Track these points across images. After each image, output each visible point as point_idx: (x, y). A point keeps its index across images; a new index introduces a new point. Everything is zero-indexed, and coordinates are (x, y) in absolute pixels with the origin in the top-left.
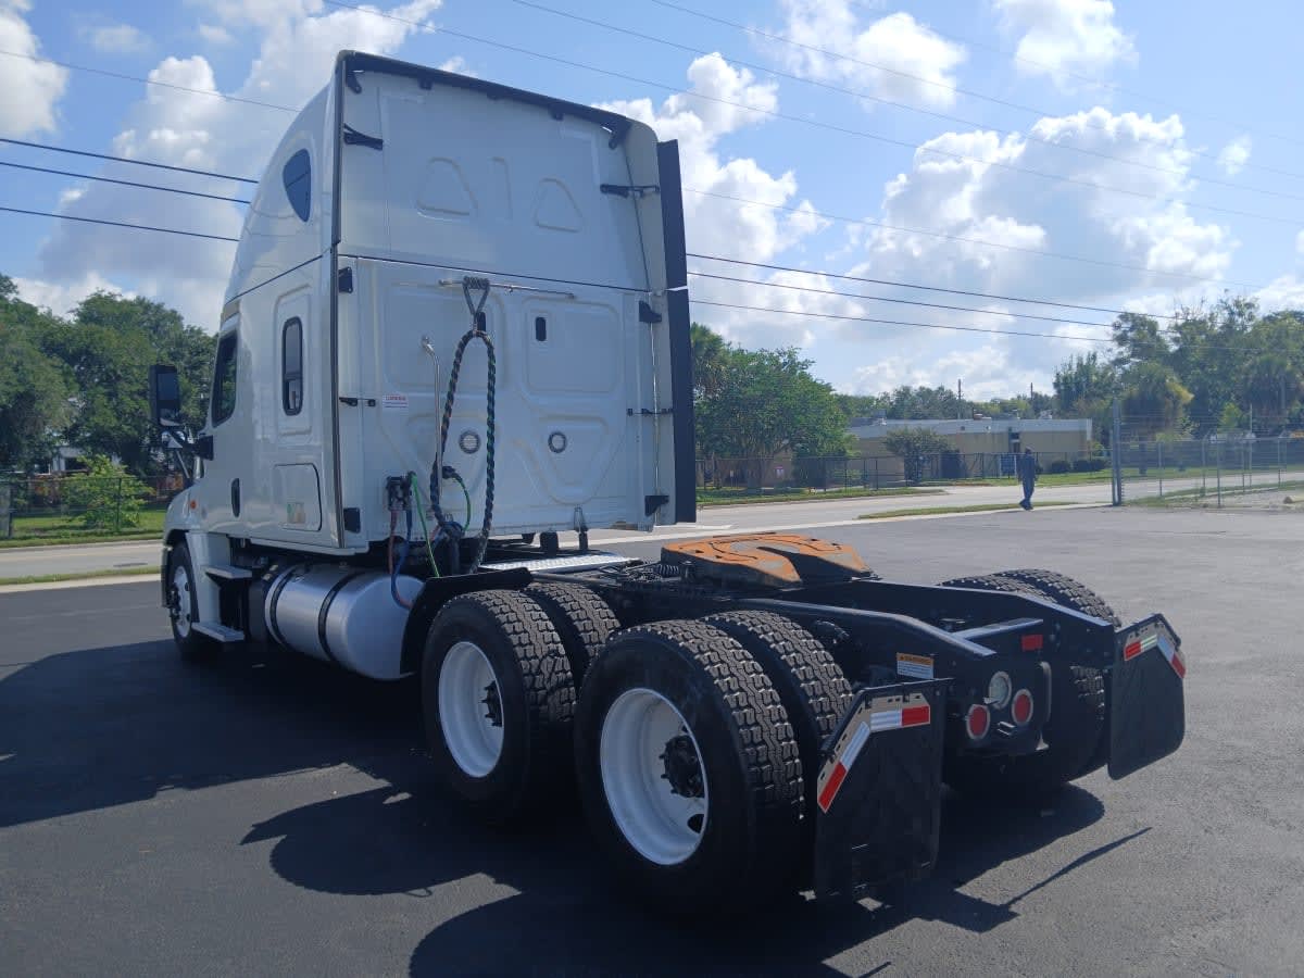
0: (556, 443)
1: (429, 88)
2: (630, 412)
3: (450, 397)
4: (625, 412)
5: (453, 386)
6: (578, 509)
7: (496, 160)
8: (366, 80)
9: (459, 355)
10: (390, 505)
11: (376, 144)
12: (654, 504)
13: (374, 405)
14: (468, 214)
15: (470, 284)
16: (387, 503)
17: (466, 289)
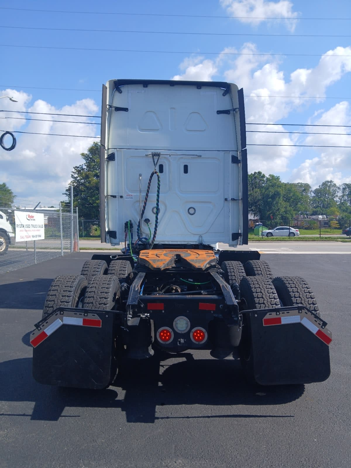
0: (192, 211)
1: (147, 87)
2: (226, 200)
3: (147, 195)
4: (223, 200)
5: (148, 191)
6: (201, 236)
7: (172, 108)
8: (124, 89)
9: (150, 180)
10: (125, 231)
11: (126, 110)
12: (235, 237)
13: (122, 198)
14: (158, 130)
15: (154, 155)
16: (124, 230)
17: (153, 157)
